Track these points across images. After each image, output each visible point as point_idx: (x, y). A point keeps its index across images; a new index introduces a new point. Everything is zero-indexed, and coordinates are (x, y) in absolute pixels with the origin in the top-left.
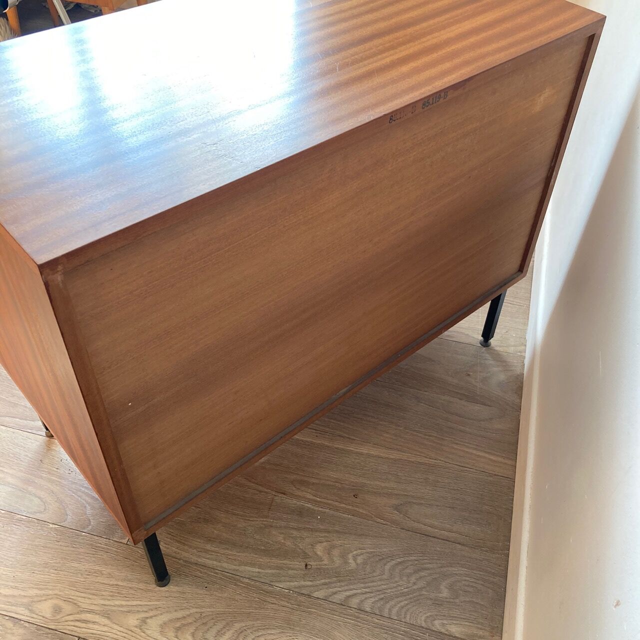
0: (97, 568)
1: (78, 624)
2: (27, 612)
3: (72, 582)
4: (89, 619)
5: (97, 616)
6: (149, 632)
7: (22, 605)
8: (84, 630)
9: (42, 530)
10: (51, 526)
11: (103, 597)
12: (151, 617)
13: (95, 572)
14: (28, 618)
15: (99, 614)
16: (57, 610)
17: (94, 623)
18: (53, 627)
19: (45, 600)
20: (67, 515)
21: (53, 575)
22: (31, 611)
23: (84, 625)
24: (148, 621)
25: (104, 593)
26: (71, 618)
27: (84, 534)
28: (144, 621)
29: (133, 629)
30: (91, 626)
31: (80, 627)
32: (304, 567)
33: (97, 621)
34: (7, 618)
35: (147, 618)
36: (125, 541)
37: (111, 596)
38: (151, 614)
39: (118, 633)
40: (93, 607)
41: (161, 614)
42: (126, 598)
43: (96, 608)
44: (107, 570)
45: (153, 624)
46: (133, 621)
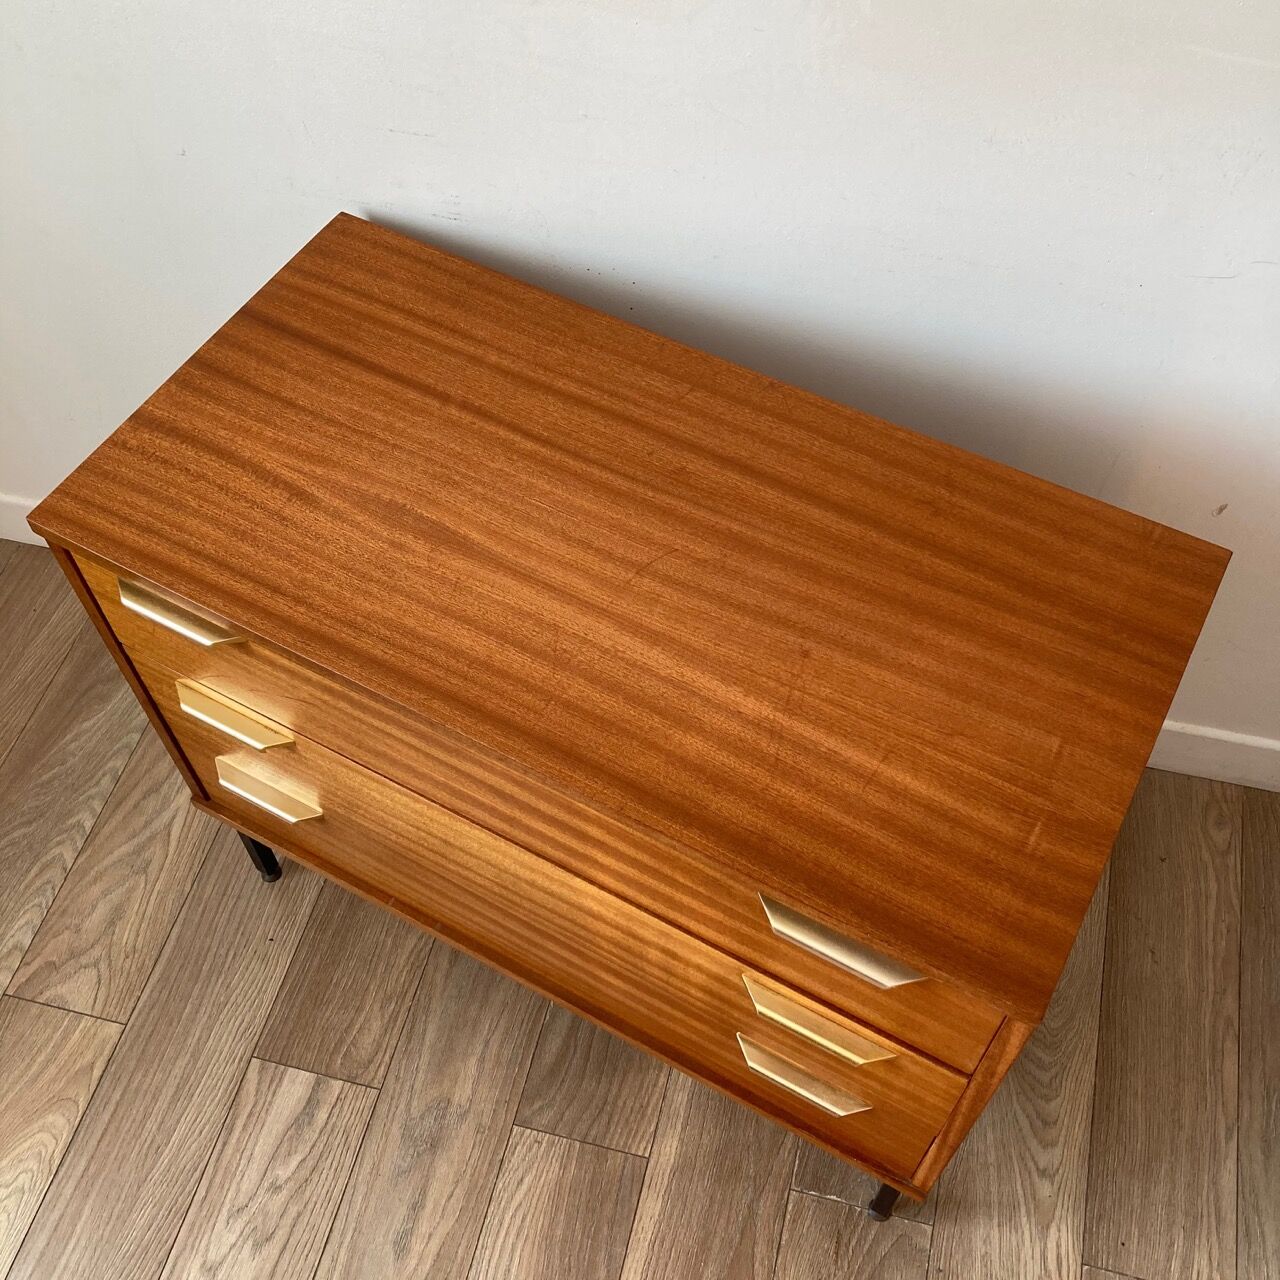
0: (978, 1264)
1: (1064, 1272)
4: (1055, 1257)
5: (1049, 1246)
6: (1056, 1163)
8: (1071, 1260)
11: (1020, 1243)
12: (1036, 1163)
13: (986, 1266)
15: (1046, 1244)
17: (1058, 1246)
23: (1064, 1264)
24: (1041, 1167)
25: (1014, 1244)
28: (1043, 1173)
29: (1056, 1186)
30: (1063, 1251)
31: (1069, 1268)
33: (1055, 1244)
35: (1038, 1170)
36: (929, 1229)
37: (1017, 1232)
38: (1031, 1164)
39: (1065, 1207)
40: (1037, 1256)
41: (1029, 1150)
42: (1015, 1207)
43: (1037, 1250)
44: (979, 1247)
45: (1044, 1159)
46: (1045, 1189)
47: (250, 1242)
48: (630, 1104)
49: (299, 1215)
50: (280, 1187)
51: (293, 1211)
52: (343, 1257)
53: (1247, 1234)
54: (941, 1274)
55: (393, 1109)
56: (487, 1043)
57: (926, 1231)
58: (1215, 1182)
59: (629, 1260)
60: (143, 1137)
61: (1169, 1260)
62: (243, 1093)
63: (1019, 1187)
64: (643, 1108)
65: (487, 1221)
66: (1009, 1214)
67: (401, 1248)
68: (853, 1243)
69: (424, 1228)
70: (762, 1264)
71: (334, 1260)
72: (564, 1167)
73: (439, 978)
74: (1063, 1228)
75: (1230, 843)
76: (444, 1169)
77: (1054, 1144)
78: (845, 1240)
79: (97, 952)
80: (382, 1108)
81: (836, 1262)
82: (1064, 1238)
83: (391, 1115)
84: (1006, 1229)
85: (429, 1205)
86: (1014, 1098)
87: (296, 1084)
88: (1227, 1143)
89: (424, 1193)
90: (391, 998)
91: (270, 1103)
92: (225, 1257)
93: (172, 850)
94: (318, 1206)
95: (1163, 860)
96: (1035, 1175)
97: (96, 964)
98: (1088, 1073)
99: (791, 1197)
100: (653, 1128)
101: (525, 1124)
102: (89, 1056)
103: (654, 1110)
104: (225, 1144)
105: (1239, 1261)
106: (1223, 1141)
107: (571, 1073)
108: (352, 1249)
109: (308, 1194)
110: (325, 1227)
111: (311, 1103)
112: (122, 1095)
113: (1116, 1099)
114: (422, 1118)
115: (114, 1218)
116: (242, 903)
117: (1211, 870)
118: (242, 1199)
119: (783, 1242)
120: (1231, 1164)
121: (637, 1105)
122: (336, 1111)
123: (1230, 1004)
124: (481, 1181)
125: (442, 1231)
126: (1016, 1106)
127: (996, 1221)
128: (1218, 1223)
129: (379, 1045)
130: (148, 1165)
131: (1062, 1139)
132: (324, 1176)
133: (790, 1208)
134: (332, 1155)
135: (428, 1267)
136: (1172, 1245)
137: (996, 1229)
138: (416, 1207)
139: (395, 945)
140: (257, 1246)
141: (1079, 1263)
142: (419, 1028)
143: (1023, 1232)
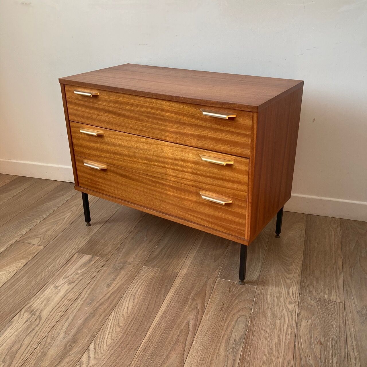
0: (270, 294)
1: (294, 296)
2: (294, 312)
3: (277, 301)
4: (292, 293)
5: (290, 291)
6: (292, 277)
7: (291, 314)
8: (296, 294)
9: (255, 314)
10: (252, 311)
11: (282, 290)
13: (272, 294)
14: (296, 311)
15: (289, 291)
16: (290, 303)
17: (293, 291)
18: (298, 303)
19: (287, 307)
20: (246, 307)
21: (276, 307)
22: (293, 311)
23: (294, 294)
25: (280, 290)
26: (293, 298)
27: (254, 300)
28: (288, 278)
29: (292, 281)
30: (294, 292)
31: (296, 295)
32: (257, 243)
34: (298, 318)
35: (287, 278)
36: (256, 287)
37: (281, 288)
38: (285, 277)
39: (295, 285)
41: (284, 274)
42: (280, 284)
43: (287, 292)
44: (270, 291)
45: (288, 276)
46: (289, 281)
47: (68, 283)
48: (175, 263)
49: (82, 279)
50: (78, 274)
51: (81, 278)
52: (92, 286)
53: (347, 290)
54: (259, 295)
55: (112, 262)
56: (138, 252)
57: (255, 287)
58: (337, 282)
59: (171, 290)
60: (44, 264)
61: (324, 295)
62: (72, 258)
63: (281, 281)
64: (178, 264)
65: (133, 282)
66: (279, 285)
67: (109, 286)
68: (234, 289)
69: (116, 282)
70: (208, 291)
71: (90, 287)
72: (155, 273)
73: (128, 242)
74: (294, 288)
75: (337, 227)
76: (123, 272)
77: (291, 274)
78: (232, 288)
79: (41, 235)
80: (108, 262)
81: (229, 292)
82: (294, 290)
83: (111, 263)
84: (278, 288)
85: (118, 278)
86: (280, 265)
87: (86, 257)
88: (340, 275)
89: (117, 276)
90: (115, 244)
91: (79, 260)
92: (61, 285)
93: (64, 221)
94: (88, 277)
95: (320, 229)
96: (286, 279)
97: (40, 237)
98: (301, 263)
99: (217, 280)
100: (180, 267)
101: (146, 265)
102: (34, 251)
103: (181, 264)
104: (65, 266)
105: (345, 296)
106: (339, 275)
107: (160, 258)
108: (95, 285)
109: (85, 275)
110: (88, 281)
111: (90, 261)
112: (41, 258)
113: (308, 267)
114: (119, 264)
115: (33, 277)
116: (80, 229)
117: (332, 231)
118: (67, 275)
119: (214, 288)
120: (341, 278)
121: (177, 263)
122: (96, 262)
123: (339, 252)
124: (133, 275)
125: (120, 283)
126: (280, 267)
127: (275, 286)
128: (338, 289)
129: (110, 252)
130: (44, 269)
131: (293, 273)
132: (91, 272)
133: (217, 282)
134: (93, 269)
135: (115, 289)
136: (325, 292)
137: (275, 288)
138: (114, 279)
139: (117, 236)
140: (70, 284)
141: (299, 295)
142: (121, 249)
143: (282, 289)
